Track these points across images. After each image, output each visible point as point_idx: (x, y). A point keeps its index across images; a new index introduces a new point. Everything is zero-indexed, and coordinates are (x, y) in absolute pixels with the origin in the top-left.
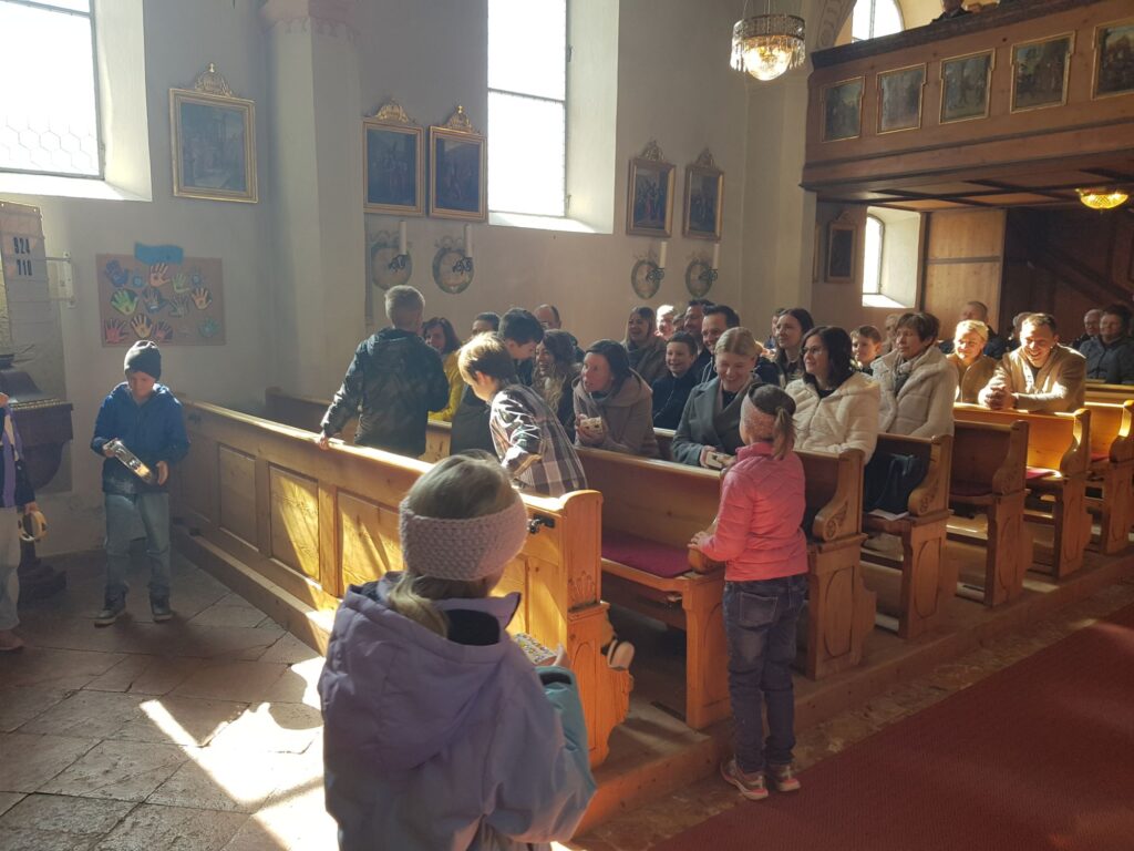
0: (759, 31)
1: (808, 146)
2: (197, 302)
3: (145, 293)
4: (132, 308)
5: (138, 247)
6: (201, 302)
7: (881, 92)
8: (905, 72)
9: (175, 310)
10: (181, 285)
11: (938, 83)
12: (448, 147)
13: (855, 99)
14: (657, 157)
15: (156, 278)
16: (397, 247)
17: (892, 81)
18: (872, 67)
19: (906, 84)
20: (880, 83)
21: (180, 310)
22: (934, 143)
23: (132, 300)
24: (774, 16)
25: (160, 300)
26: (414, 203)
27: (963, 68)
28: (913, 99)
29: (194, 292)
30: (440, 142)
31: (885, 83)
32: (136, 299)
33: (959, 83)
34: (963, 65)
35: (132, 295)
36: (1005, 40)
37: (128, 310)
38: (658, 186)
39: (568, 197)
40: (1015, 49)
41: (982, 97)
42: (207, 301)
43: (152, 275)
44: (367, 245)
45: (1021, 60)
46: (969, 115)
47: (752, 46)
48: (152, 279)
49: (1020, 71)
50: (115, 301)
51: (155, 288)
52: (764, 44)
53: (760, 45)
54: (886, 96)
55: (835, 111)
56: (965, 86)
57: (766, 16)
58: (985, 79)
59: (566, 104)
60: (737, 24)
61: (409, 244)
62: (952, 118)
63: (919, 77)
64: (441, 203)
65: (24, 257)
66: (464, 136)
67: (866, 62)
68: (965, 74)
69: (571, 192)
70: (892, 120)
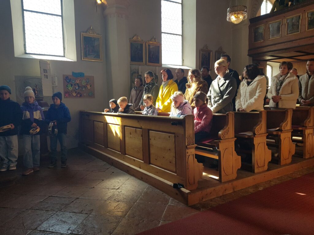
0: (234, 11)
1: (249, 44)
2: (88, 87)
3: (75, 85)
4: (72, 88)
5: (73, 73)
6: (89, 87)
7: (269, 28)
8: (276, 22)
9: (82, 89)
10: (84, 83)
11: (285, 25)
12: (151, 47)
13: (262, 31)
14: (207, 48)
15: (78, 81)
16: (138, 73)
17: (273, 25)
18: (267, 22)
19: (276, 26)
20: (269, 26)
21: (84, 89)
22: (285, 41)
23: (72, 86)
24: (238, 6)
25: (79, 87)
26: (142, 62)
27: (292, 20)
28: (278, 29)
29: (87, 84)
30: (149, 45)
31: (270, 26)
32: (73, 86)
33: (291, 24)
34: (292, 19)
35: (72, 85)
36: (304, 11)
37: (70, 89)
38: (208, 56)
39: (183, 60)
40: (308, 13)
41: (298, 27)
42: (90, 87)
43: (77, 80)
44: (131, 72)
45: (309, 16)
46: (295, 32)
47: (232, 15)
48: (77, 81)
49: (309, 19)
50: (68, 87)
51: (77, 83)
52: (236, 14)
53: (234, 14)
54: (271, 29)
55: (256, 34)
56: (293, 25)
57: (236, 6)
58: (299, 22)
59: (182, 36)
60: (228, 9)
61: (141, 72)
62: (290, 34)
63: (280, 23)
64: (150, 62)
65: (46, 74)
66: (155, 44)
67: (265, 20)
68: (293, 21)
69: (184, 59)
70: (273, 36)
